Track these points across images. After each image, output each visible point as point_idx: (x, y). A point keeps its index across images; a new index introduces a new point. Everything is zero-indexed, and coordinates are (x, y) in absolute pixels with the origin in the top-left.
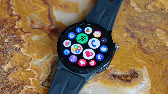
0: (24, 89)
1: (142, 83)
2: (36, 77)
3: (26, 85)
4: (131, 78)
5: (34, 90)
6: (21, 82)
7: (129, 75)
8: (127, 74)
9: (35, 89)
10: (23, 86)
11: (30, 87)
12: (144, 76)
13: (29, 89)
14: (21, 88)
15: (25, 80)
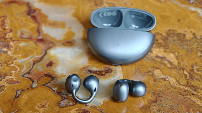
0: (5, 79)
1: (115, 77)
2: (18, 71)
3: (8, 76)
4: (106, 73)
5: (14, 79)
6: (3, 74)
7: (104, 71)
8: (103, 70)
9: (16, 79)
10: (5, 77)
11: (11, 77)
12: (117, 71)
13: (10, 78)
14: (3, 78)
15: (7, 73)
